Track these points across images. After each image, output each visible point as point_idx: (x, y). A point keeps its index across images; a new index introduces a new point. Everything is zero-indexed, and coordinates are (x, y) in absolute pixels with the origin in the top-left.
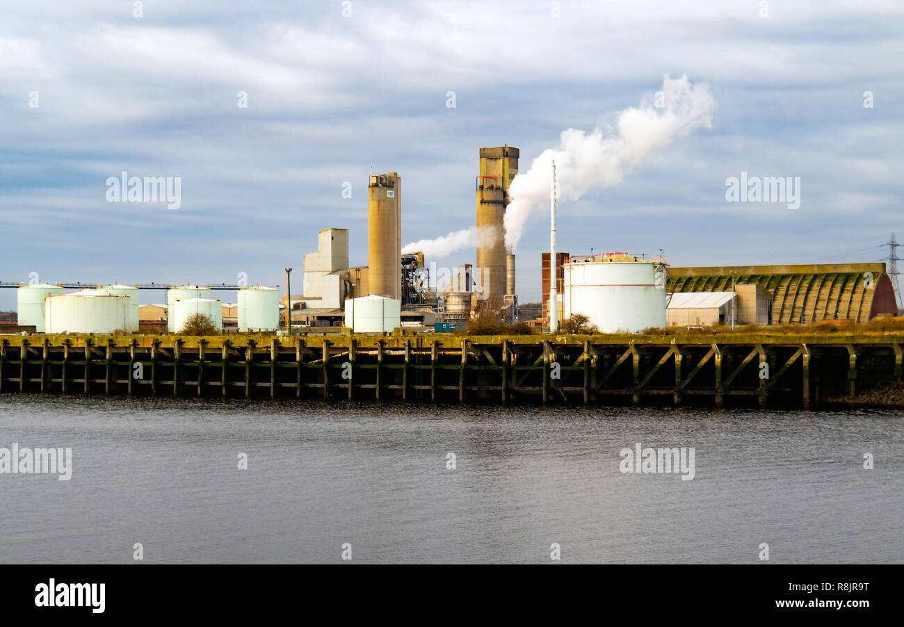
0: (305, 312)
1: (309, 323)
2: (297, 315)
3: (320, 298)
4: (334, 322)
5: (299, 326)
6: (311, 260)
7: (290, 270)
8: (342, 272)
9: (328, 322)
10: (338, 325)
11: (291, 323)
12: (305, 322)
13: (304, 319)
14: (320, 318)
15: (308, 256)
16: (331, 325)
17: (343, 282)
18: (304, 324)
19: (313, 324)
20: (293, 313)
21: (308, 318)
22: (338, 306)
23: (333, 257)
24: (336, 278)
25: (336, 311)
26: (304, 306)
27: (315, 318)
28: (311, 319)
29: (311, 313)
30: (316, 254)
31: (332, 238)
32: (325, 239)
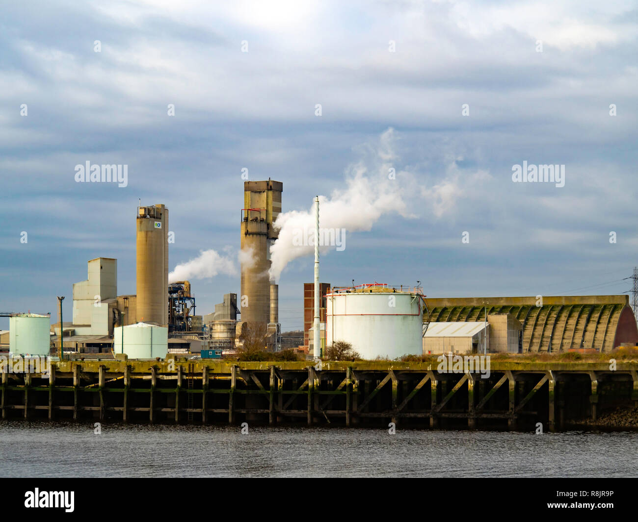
0: (74, 339)
1: (79, 349)
2: (69, 342)
3: (89, 326)
4: (103, 349)
5: (69, 353)
6: (80, 288)
7: (63, 298)
8: (111, 301)
9: (97, 349)
10: (106, 352)
11: (63, 349)
12: (74, 348)
13: (73, 346)
14: (89, 345)
15: (77, 285)
16: (100, 351)
17: (111, 310)
18: (73, 351)
19: (83, 351)
20: (65, 339)
21: (77, 344)
22: (106, 333)
23: (102, 285)
24: (106, 305)
25: (104, 338)
26: (73, 333)
27: (84, 345)
28: (80, 346)
29: (81, 340)
30: (86, 283)
31: (101, 268)
32: (94, 269)
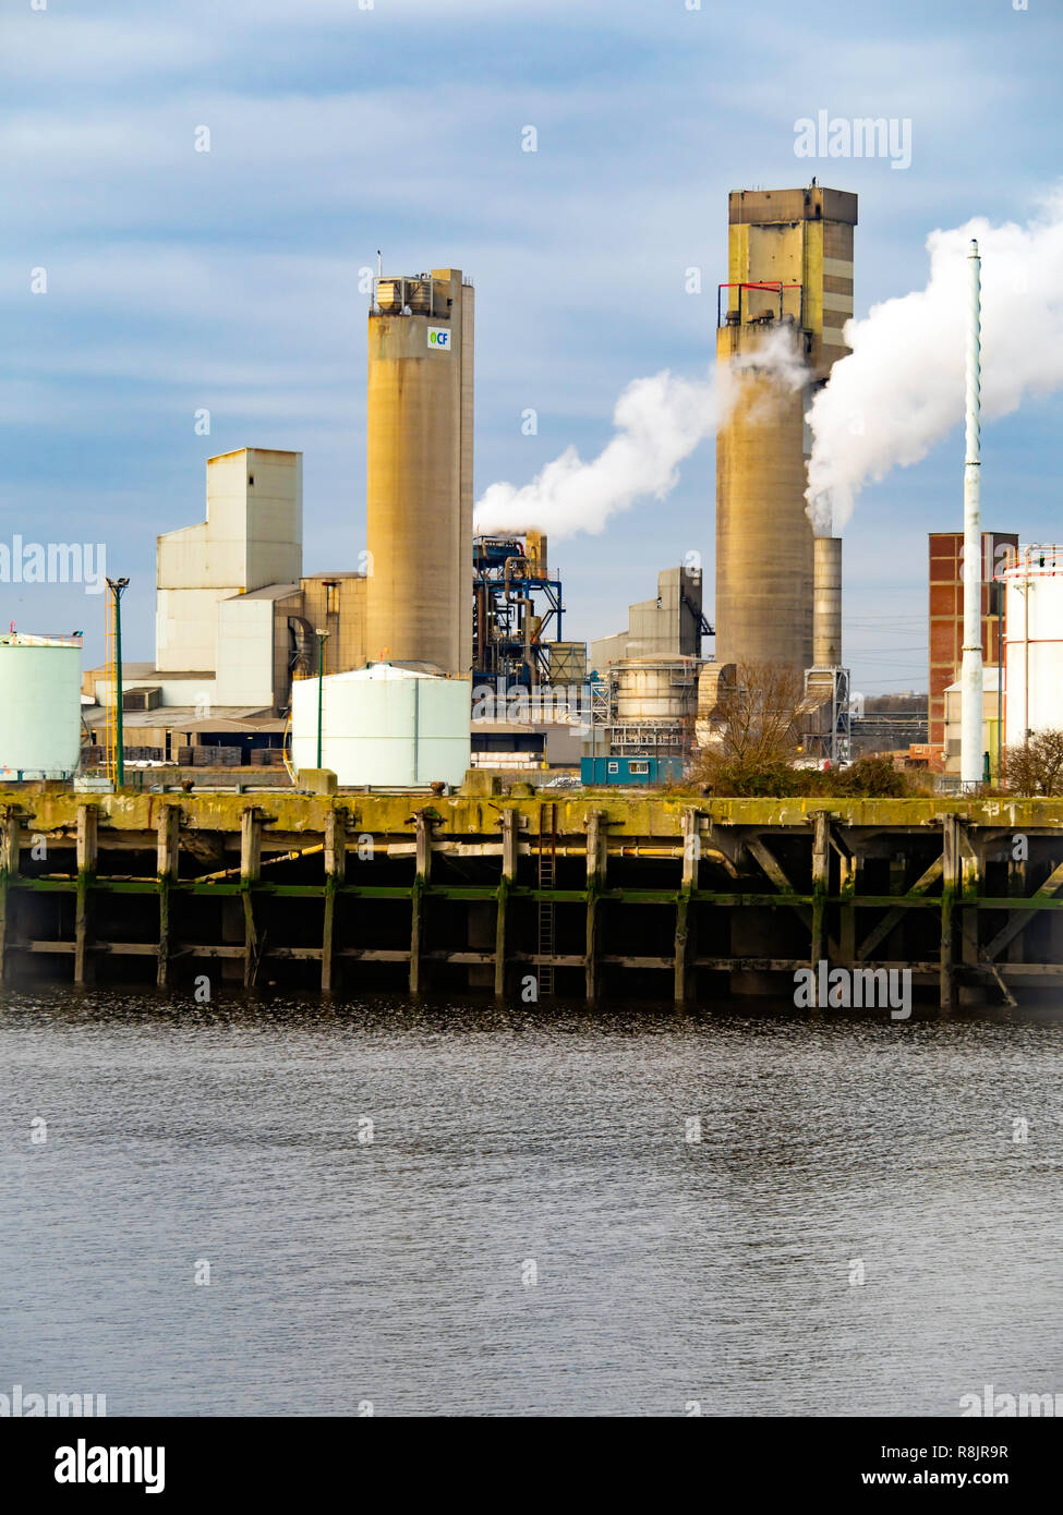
0: (159, 718)
1: (175, 753)
2: (143, 728)
3: (210, 675)
4: (256, 753)
5: (142, 764)
6: (180, 551)
7: (123, 583)
8: (281, 591)
9: (235, 752)
10: (266, 762)
11: (124, 753)
12: (159, 750)
13: (157, 741)
14: (208, 739)
15: (172, 539)
16: (246, 761)
17: (283, 622)
18: (157, 757)
19: (189, 759)
20: (130, 720)
21: (168, 735)
22: (266, 699)
23: (251, 541)
24: (261, 609)
25: (260, 715)
26: (157, 700)
27: (194, 738)
28: (179, 742)
29: (180, 723)
30: (197, 532)
31: (251, 481)
32: (228, 483)
